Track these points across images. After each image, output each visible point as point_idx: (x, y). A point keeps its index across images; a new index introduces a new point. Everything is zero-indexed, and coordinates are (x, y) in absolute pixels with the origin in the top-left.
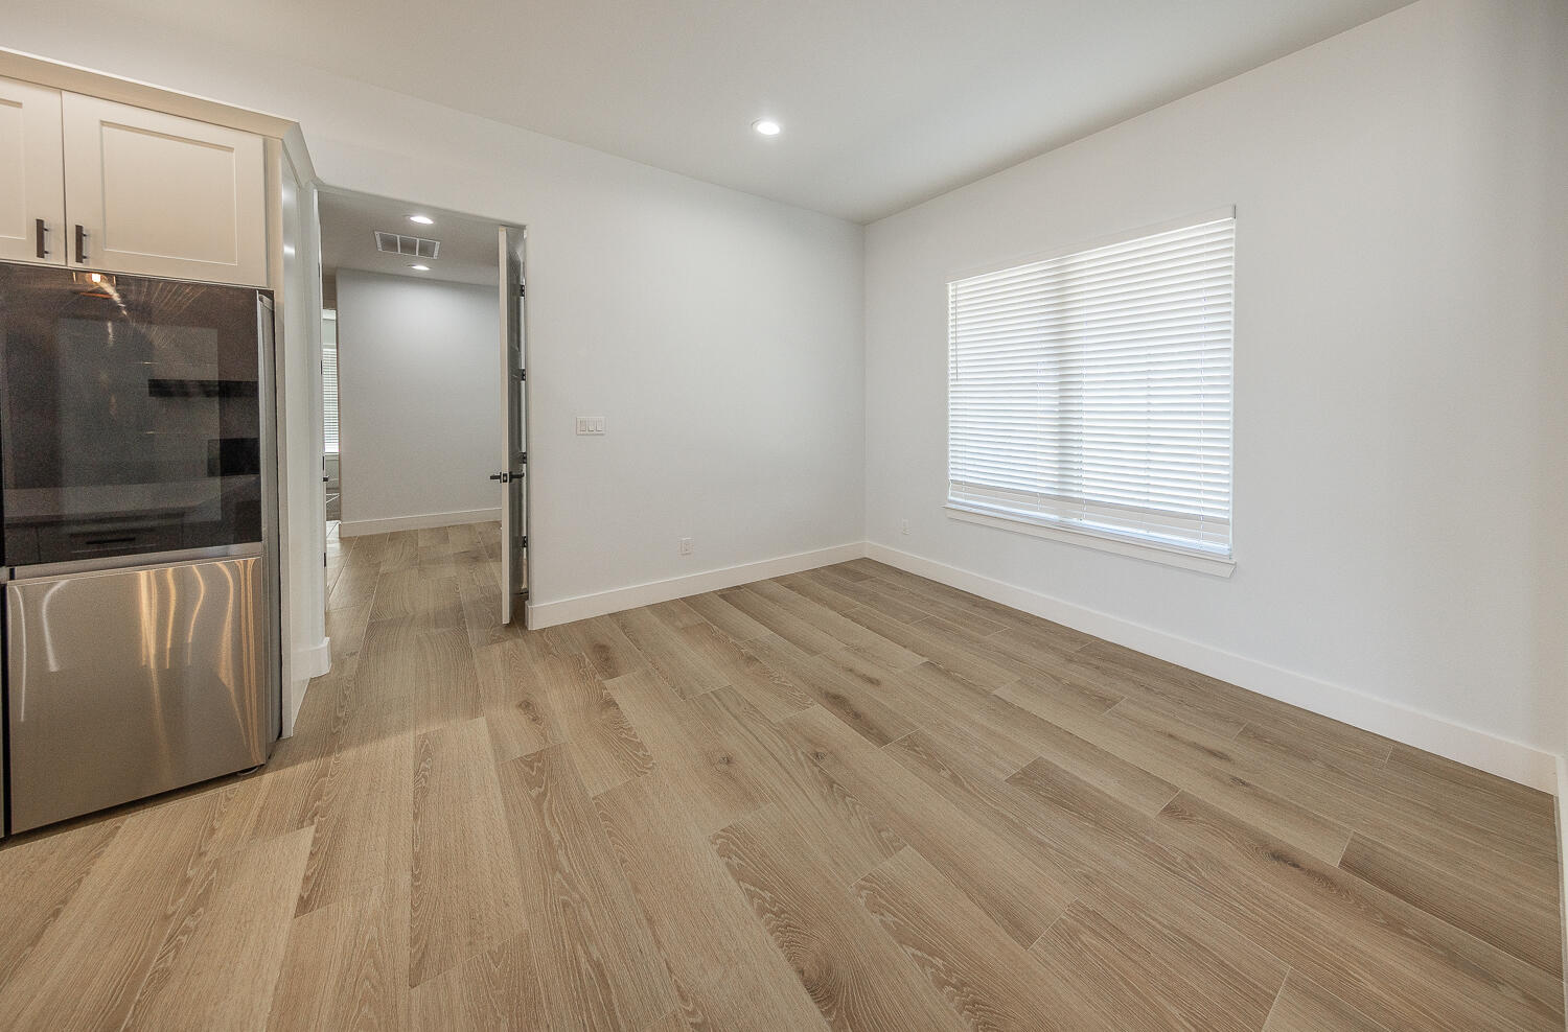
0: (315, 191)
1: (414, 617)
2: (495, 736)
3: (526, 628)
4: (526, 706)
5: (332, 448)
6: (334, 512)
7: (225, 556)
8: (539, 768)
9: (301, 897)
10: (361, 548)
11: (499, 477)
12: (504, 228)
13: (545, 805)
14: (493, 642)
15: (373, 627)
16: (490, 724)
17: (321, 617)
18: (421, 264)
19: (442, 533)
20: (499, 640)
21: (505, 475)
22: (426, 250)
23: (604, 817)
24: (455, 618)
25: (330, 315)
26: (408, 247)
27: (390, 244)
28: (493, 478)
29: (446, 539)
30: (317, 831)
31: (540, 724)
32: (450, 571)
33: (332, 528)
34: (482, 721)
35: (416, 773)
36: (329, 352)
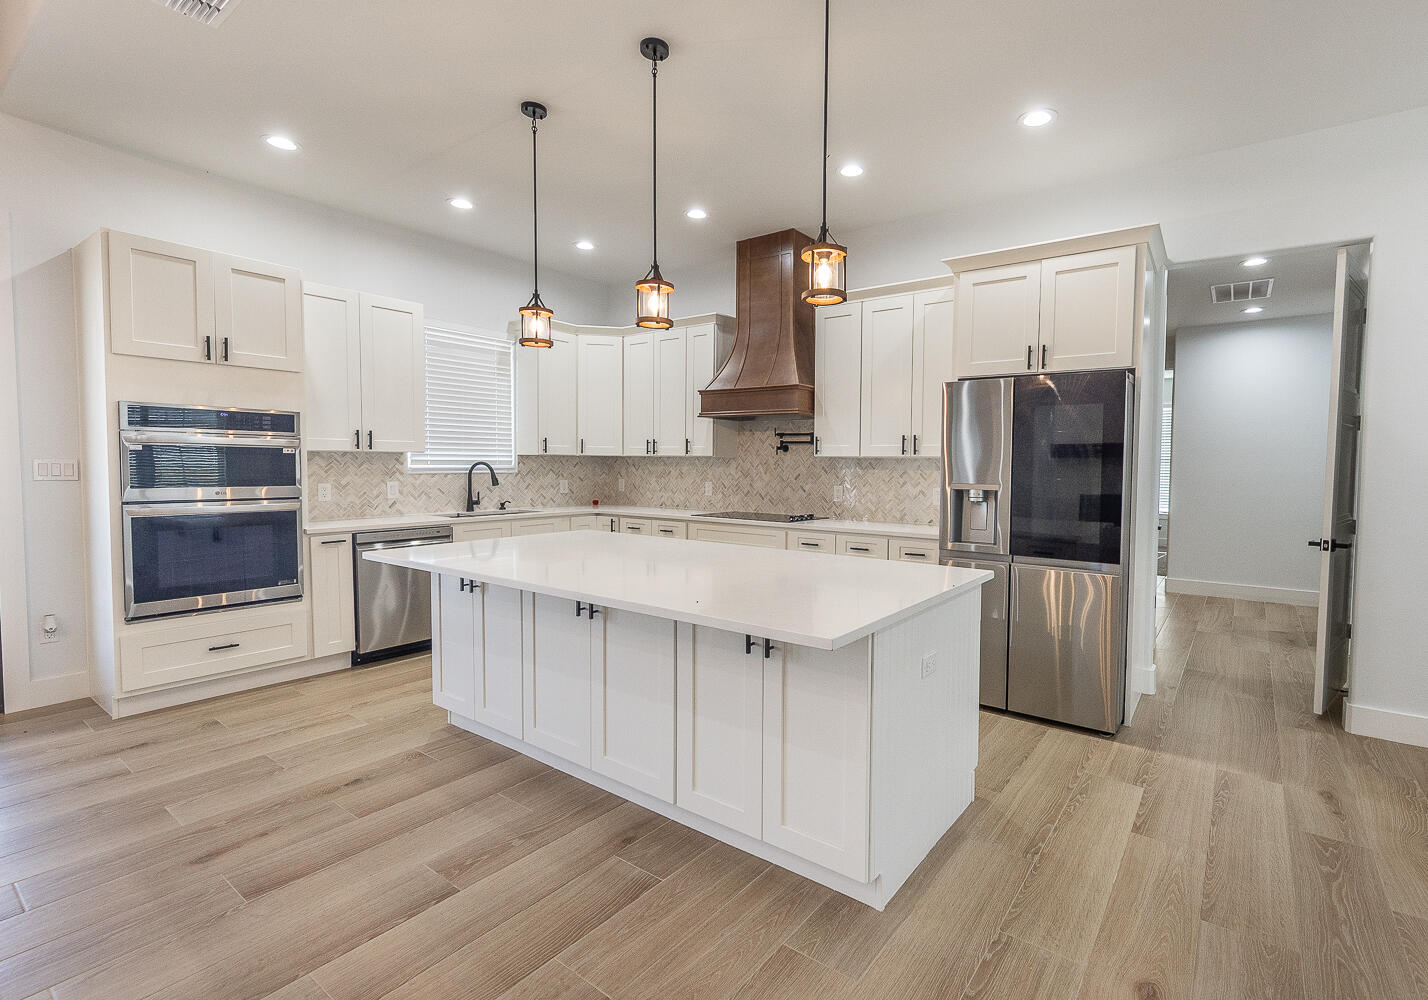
0: (1166, 272)
1: (1224, 677)
2: (1290, 805)
3: (1343, 728)
4: (1329, 796)
5: (1164, 509)
6: (1163, 570)
7: (1100, 571)
8: (1332, 853)
9: (1135, 824)
10: (1184, 605)
11: (1319, 544)
12: (1344, 250)
13: (1335, 885)
14: (1300, 726)
15: (1189, 672)
16: (1286, 791)
17: (1151, 653)
18: (1256, 304)
19: (1260, 608)
20: (1307, 727)
21: (1326, 542)
22: (1259, 291)
23: (1404, 934)
24: (1264, 693)
25: (1169, 374)
26: (1242, 293)
27: (1224, 294)
28: (1311, 544)
29: (1262, 615)
30: (1145, 792)
31: (1343, 820)
32: (1265, 647)
33: (1161, 581)
34: (1279, 788)
35: (1216, 795)
36: (1167, 411)
